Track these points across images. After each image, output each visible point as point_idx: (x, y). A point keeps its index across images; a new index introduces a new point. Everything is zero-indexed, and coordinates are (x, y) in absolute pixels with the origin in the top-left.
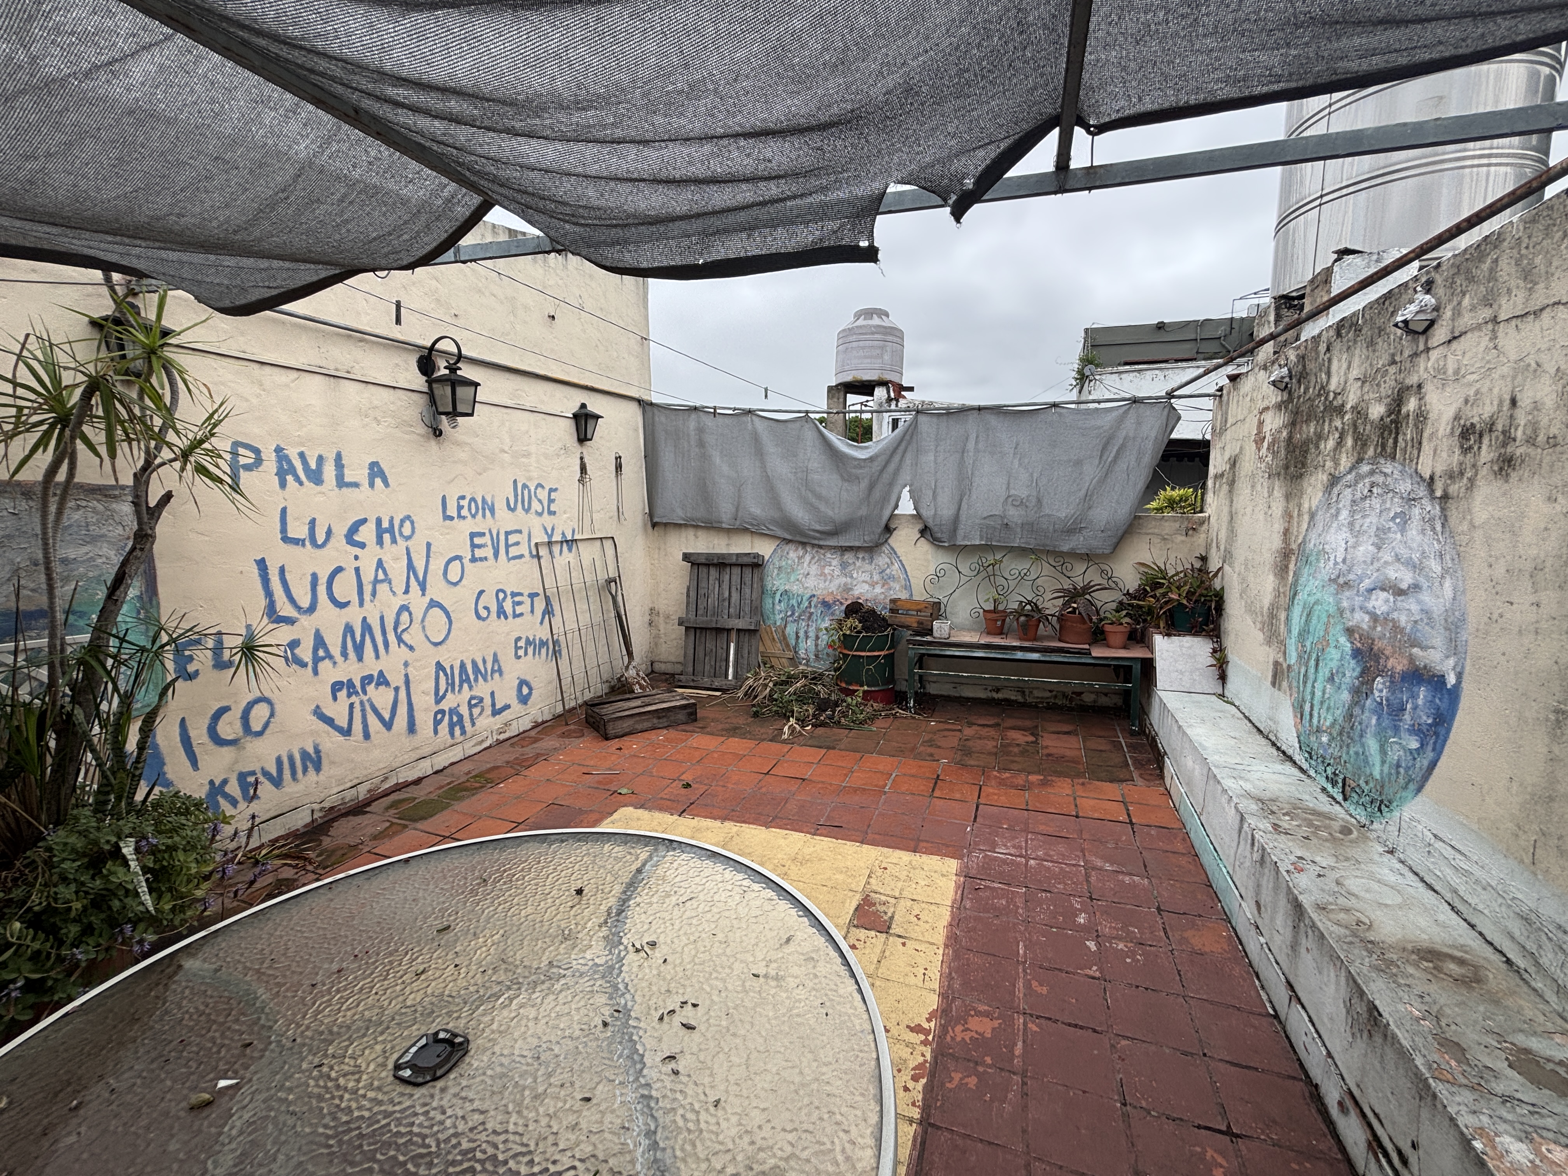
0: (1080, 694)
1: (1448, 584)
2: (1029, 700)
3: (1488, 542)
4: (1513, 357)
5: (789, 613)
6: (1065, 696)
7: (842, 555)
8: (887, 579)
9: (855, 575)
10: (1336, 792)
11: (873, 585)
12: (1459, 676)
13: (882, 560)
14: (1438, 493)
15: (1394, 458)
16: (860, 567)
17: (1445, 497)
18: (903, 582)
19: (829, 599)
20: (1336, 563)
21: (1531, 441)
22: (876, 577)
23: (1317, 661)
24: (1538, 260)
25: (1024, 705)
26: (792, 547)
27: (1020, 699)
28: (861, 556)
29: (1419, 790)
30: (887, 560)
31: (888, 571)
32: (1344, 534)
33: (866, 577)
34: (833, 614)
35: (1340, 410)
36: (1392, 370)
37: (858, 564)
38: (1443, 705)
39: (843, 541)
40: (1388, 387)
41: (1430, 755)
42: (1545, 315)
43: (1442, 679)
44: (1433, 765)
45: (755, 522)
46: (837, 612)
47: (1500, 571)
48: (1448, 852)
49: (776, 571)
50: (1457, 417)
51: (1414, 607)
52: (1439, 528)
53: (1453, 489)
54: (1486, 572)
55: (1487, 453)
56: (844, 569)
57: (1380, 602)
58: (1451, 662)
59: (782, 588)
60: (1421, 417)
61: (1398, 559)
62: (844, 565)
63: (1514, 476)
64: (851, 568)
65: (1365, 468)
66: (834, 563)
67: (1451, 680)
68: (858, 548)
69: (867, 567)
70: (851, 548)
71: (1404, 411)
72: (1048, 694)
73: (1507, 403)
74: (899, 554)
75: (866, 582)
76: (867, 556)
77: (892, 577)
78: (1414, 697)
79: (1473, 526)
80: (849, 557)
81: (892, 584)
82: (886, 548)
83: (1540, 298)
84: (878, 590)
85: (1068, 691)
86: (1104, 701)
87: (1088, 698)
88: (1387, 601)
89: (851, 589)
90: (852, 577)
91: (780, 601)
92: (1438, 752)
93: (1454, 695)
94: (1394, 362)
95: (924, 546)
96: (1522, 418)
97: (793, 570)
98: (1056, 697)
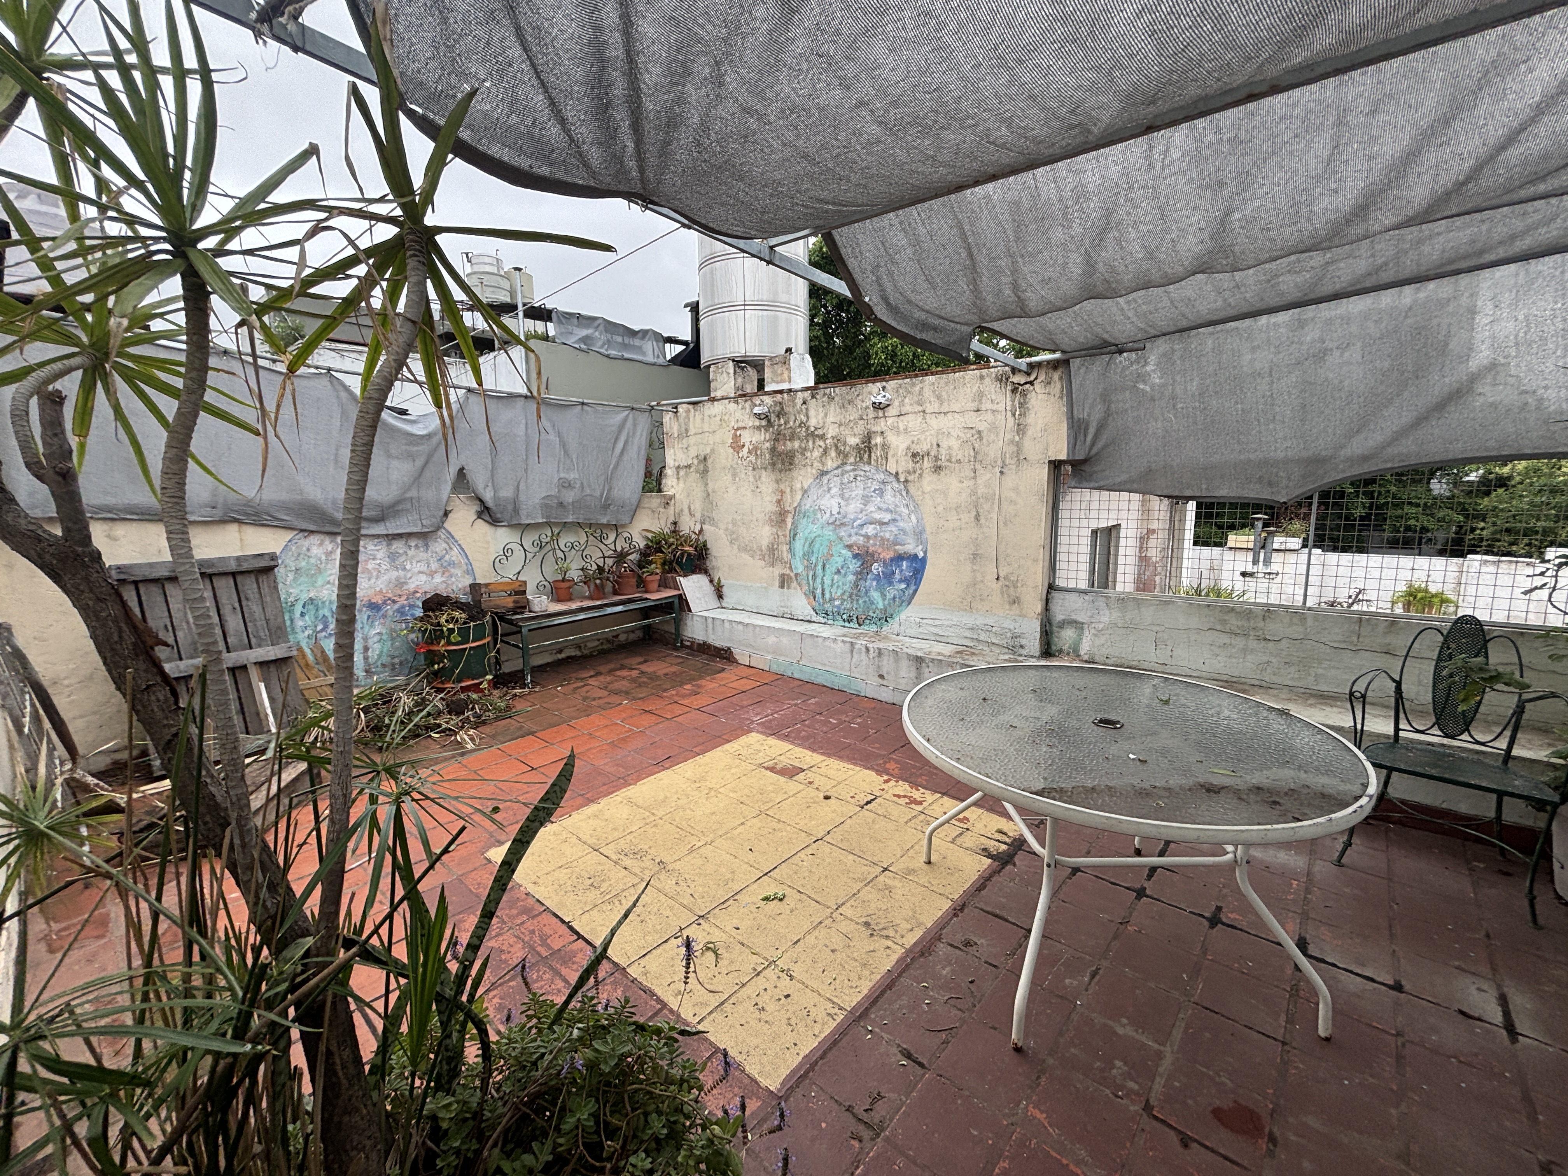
0: (617, 636)
1: (913, 517)
2: (586, 652)
3: (933, 498)
4: (936, 427)
5: (320, 627)
6: (608, 641)
7: (389, 545)
8: (446, 567)
9: (408, 567)
10: (854, 625)
11: (432, 574)
12: (925, 553)
13: (439, 546)
14: (902, 480)
15: (870, 463)
16: (413, 557)
17: (906, 481)
18: (465, 567)
19: (378, 599)
20: (832, 515)
21: (949, 461)
22: (434, 566)
23: (824, 566)
24: (944, 394)
25: (584, 657)
26: (315, 539)
27: (579, 653)
28: (413, 544)
29: (909, 603)
30: (445, 545)
31: (447, 557)
32: (838, 499)
33: (422, 567)
34: (384, 616)
35: (822, 437)
36: (862, 422)
37: (411, 553)
38: (918, 566)
39: (392, 527)
40: (860, 429)
41: (913, 587)
42: (950, 415)
43: (916, 556)
44: (916, 591)
45: (249, 510)
46: (390, 613)
47: (940, 509)
48: (931, 622)
49: (291, 576)
50: (908, 448)
51: (894, 529)
52: (904, 494)
53: (910, 478)
54: (933, 510)
55: (927, 464)
56: (394, 560)
57: (870, 530)
58: (920, 547)
59: (304, 597)
60: (885, 447)
61: (879, 509)
62: (393, 557)
63: (942, 473)
64: (402, 559)
65: (848, 468)
66: (380, 555)
67: (921, 555)
68: (409, 535)
69: (422, 555)
70: (399, 536)
71: (873, 442)
72: (597, 643)
73: (935, 446)
74: (457, 538)
75: (423, 573)
76: (420, 543)
77: (452, 564)
78: (900, 566)
79: (923, 492)
80: (398, 546)
81: (452, 570)
82: (441, 533)
83: (945, 408)
84: (438, 579)
85: (610, 636)
86: (632, 637)
87: (622, 638)
88: (875, 529)
89: (406, 583)
90: (404, 569)
91: (302, 614)
92: (918, 585)
93: (924, 561)
94: (862, 419)
95: (482, 527)
96: (943, 451)
97: (319, 571)
98: (602, 644)
